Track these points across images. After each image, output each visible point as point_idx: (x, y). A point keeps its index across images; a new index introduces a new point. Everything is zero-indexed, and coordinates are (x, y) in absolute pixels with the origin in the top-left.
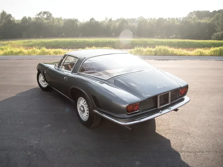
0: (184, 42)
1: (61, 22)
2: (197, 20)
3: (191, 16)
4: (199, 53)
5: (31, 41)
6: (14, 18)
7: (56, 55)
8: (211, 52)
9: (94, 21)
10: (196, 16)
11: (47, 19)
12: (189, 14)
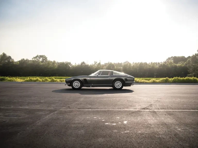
2: (173, 64)
9: (84, 64)
11: (42, 62)
12: (167, 59)
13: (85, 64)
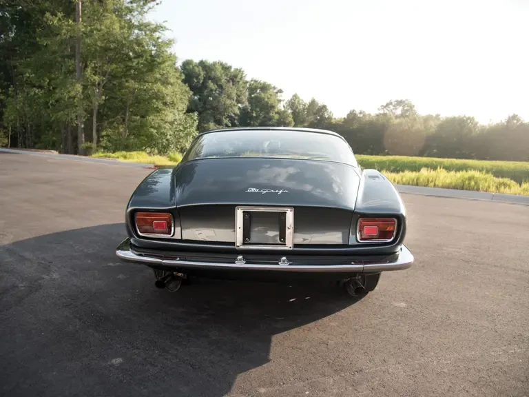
6: (331, 112)
9: (518, 122)
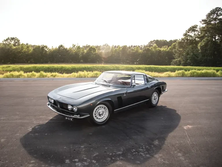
0: (150, 67)
1: (30, 48)
2: (157, 48)
3: (152, 45)
4: (168, 75)
5: (9, 66)
7: (54, 77)
8: (176, 74)
10: (156, 45)
11: (14, 45)
12: (149, 43)
13: (63, 47)
